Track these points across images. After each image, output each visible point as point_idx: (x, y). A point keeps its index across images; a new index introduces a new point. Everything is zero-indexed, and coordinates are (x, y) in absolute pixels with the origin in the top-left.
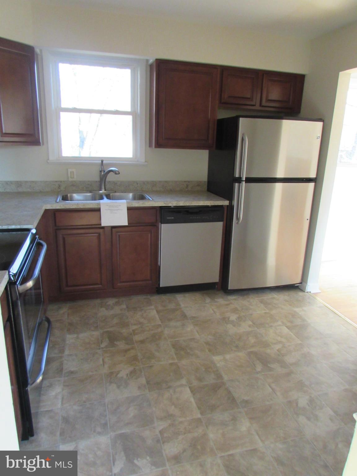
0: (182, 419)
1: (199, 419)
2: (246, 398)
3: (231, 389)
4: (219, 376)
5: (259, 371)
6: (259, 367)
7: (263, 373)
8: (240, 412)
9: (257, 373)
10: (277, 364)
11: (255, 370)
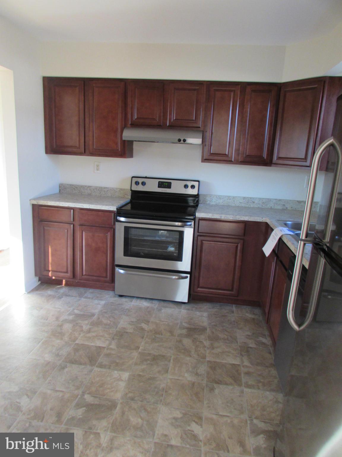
0: (82, 335)
1: (74, 341)
2: (66, 370)
3: (83, 367)
4: (101, 366)
5: (84, 395)
6: (88, 398)
7: (79, 396)
8: (59, 360)
9: (84, 393)
10: (81, 417)
11: (88, 394)
